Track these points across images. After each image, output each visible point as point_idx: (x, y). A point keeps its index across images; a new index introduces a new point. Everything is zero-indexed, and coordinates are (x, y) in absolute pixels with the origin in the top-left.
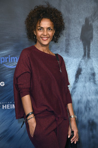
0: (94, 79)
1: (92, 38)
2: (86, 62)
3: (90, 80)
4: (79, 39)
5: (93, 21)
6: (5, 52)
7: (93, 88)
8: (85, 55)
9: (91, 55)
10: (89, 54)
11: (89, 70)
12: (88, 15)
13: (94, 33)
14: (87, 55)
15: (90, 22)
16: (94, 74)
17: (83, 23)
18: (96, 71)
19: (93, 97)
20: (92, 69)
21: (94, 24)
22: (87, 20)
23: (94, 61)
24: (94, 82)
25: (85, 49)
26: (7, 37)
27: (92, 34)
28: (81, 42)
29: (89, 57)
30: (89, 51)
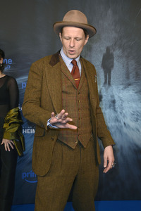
0: (114, 106)
1: (113, 66)
2: (107, 90)
3: (110, 107)
4: (100, 67)
5: (114, 50)
7: (113, 115)
8: (105, 82)
9: (111, 82)
10: (109, 82)
11: (110, 98)
12: (109, 44)
13: (115, 61)
14: (108, 82)
15: (111, 51)
16: (114, 102)
17: (105, 52)
18: (116, 98)
19: (113, 124)
20: (112, 96)
21: (114, 53)
22: (108, 49)
23: (115, 89)
24: (115, 109)
25: (106, 76)
27: (113, 62)
28: (102, 70)
29: (109, 84)
30: (110, 78)
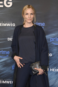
6: (53, 35)
26: (56, 25)
